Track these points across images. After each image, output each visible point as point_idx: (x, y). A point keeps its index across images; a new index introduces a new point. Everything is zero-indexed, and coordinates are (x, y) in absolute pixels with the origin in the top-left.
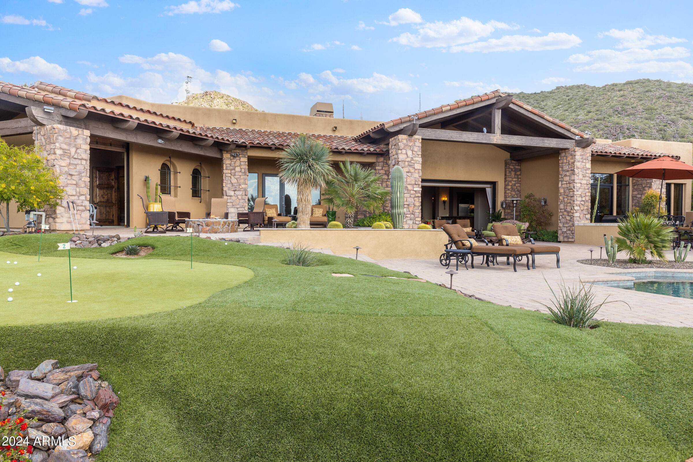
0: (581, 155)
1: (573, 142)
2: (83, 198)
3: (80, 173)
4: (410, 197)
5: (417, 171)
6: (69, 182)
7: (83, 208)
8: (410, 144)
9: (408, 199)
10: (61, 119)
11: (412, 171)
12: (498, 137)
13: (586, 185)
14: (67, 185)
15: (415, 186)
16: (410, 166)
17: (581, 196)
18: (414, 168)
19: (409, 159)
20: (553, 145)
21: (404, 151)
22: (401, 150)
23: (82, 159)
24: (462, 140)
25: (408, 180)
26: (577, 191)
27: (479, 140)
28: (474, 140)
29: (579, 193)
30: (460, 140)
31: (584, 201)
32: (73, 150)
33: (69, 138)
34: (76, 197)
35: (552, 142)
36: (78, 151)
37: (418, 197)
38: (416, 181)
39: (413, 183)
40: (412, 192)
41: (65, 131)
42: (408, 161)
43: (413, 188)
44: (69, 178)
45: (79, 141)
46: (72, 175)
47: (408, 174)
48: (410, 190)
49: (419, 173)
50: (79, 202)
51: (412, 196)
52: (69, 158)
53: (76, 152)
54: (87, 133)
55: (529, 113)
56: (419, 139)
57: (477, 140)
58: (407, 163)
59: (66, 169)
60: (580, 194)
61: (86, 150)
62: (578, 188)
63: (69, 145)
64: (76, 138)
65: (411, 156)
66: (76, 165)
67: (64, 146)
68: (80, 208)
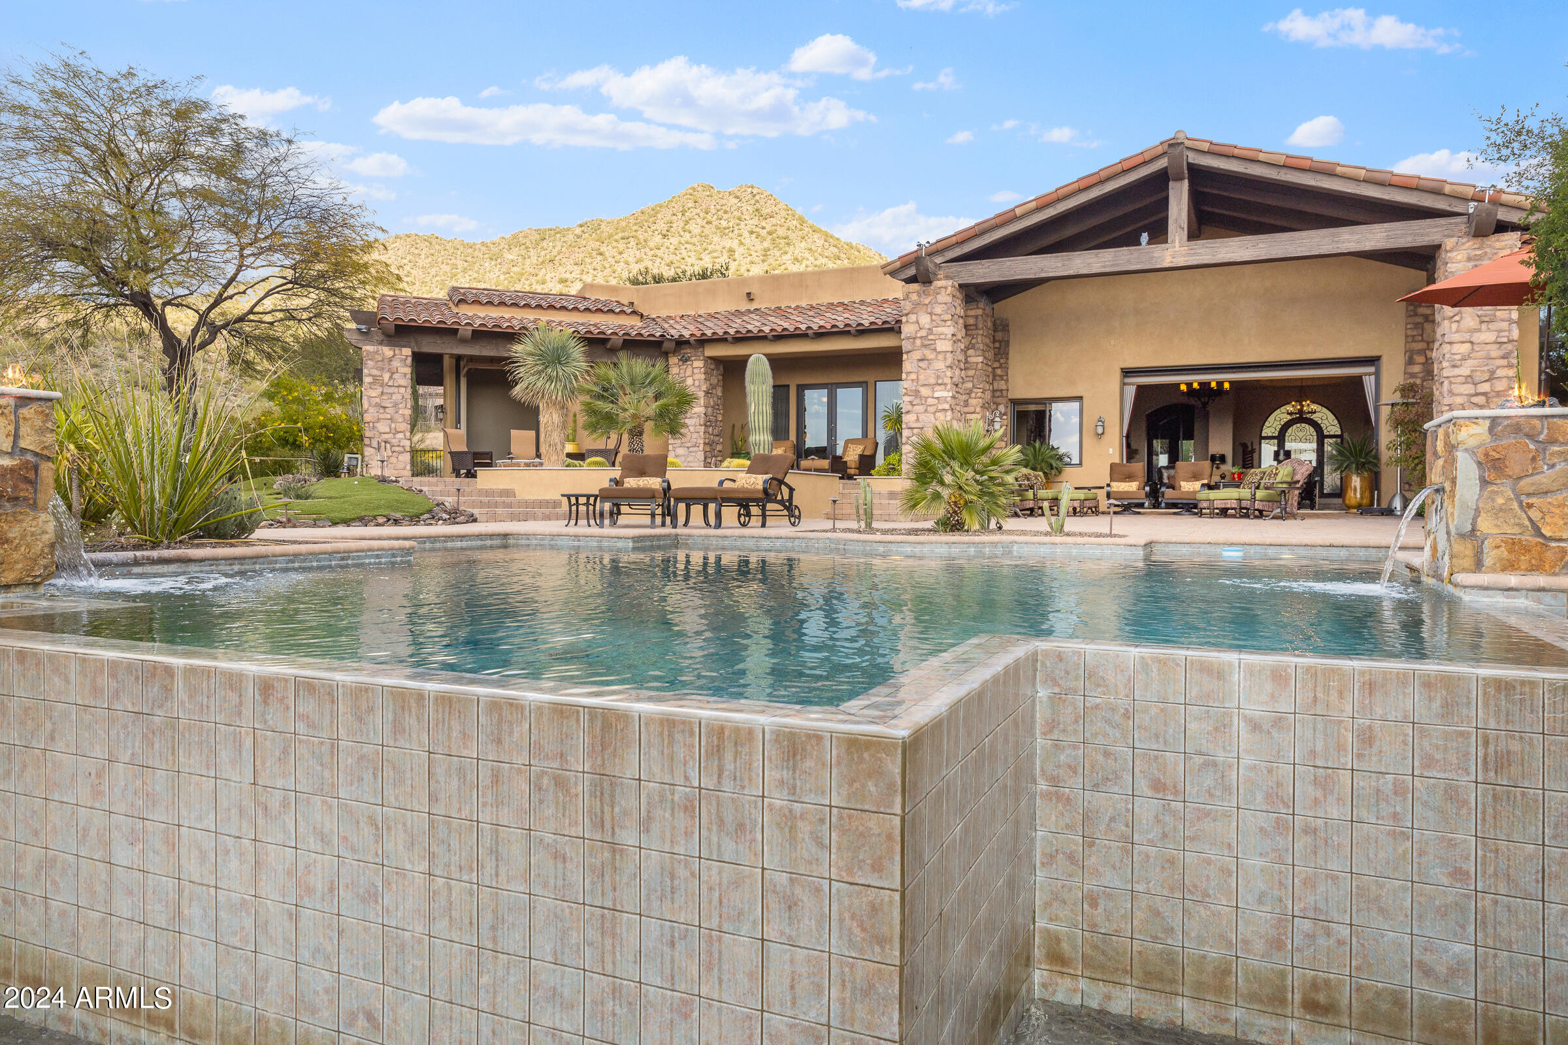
0: (1469, 259)
1: (1456, 224)
2: (401, 436)
3: (396, 405)
4: (926, 411)
5: (941, 357)
6: (381, 416)
7: (401, 449)
8: (927, 302)
9: (922, 417)
10: (381, 337)
11: (932, 356)
12: (1177, 248)
13: (1496, 346)
14: (379, 420)
15: (937, 388)
16: (925, 346)
17: (1469, 379)
18: (935, 349)
19: (923, 333)
20: (1373, 243)
21: (913, 318)
22: (907, 315)
23: (399, 386)
24: (1071, 272)
25: (922, 377)
26: (1454, 366)
27: (1118, 265)
28: (1104, 267)
29: (1464, 371)
30: (1066, 273)
31: (1484, 394)
32: (386, 376)
33: (383, 360)
34: (390, 436)
35: (1371, 236)
36: (395, 376)
37: (945, 410)
38: (938, 377)
39: (933, 381)
40: (930, 401)
41: (376, 352)
42: (921, 337)
43: (933, 391)
44: (382, 411)
45: (396, 363)
46: (385, 408)
47: (921, 364)
48: (926, 398)
49: (945, 359)
50: (395, 442)
51: (929, 409)
52: (382, 385)
53: (391, 378)
54: (407, 352)
55: (1283, 171)
56: (946, 288)
57: (1112, 266)
58: (918, 342)
59: (378, 400)
60: (1467, 372)
61: (405, 375)
62: (1458, 357)
63: (382, 369)
64: (390, 360)
65: (927, 326)
66: (391, 394)
67: (375, 372)
68: (397, 449)
